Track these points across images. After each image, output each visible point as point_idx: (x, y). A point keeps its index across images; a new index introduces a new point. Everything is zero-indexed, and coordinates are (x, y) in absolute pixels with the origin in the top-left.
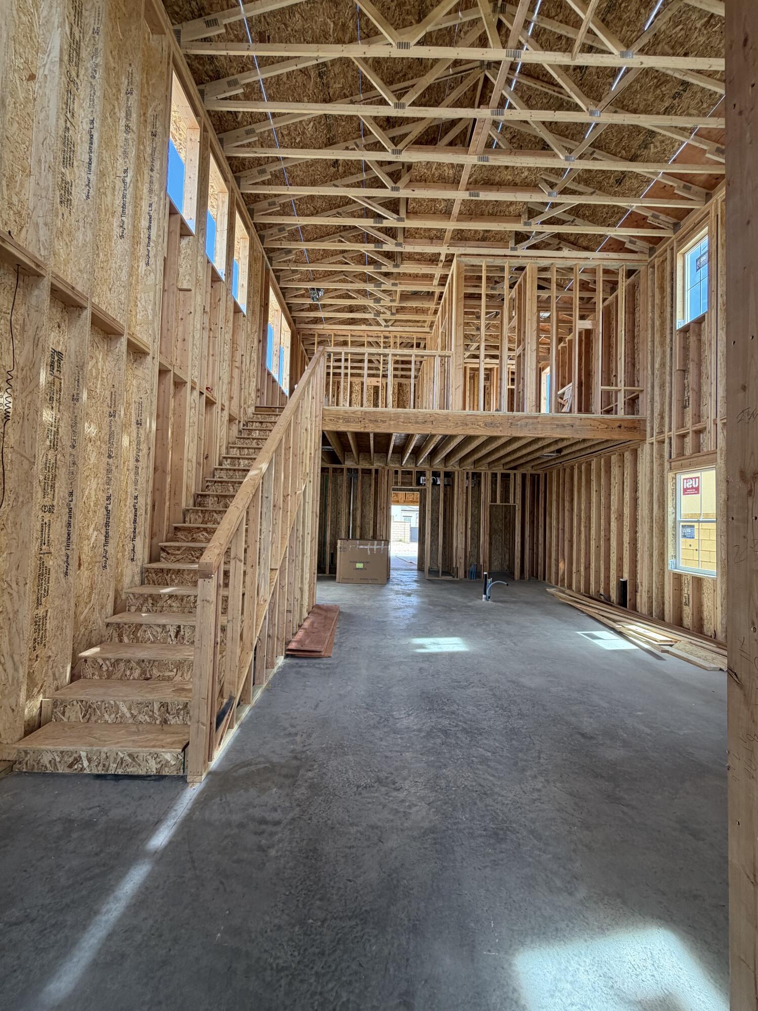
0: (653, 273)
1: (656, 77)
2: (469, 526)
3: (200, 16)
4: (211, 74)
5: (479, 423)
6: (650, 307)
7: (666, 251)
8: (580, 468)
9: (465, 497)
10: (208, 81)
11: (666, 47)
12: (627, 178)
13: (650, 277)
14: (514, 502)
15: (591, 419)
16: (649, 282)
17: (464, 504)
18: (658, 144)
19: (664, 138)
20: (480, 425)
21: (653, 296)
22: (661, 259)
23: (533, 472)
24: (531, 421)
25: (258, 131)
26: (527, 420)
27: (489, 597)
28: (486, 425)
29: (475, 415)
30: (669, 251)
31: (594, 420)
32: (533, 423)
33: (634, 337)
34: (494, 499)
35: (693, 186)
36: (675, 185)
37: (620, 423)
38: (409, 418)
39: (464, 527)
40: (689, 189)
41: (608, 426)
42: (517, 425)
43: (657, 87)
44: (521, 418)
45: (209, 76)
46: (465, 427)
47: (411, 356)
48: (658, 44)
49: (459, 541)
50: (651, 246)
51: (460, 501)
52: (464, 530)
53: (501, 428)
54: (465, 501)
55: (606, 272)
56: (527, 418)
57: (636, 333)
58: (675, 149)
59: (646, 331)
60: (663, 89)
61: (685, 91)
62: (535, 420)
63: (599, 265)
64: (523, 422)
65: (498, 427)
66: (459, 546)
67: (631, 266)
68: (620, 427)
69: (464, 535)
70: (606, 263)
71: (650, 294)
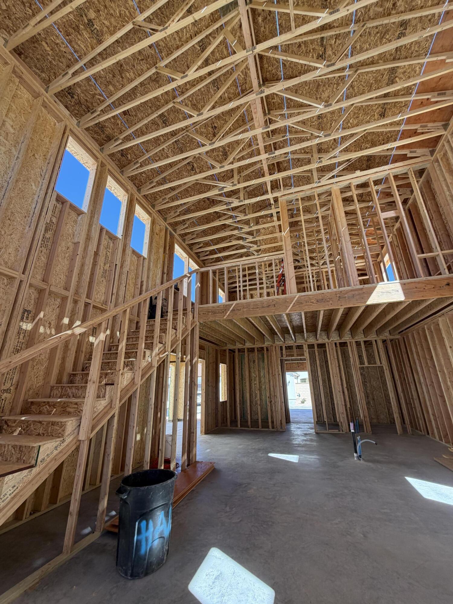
0: (439, 165)
1: (378, 33)
2: (345, 385)
3: (89, 111)
4: (105, 139)
5: (312, 301)
6: (445, 188)
7: (444, 146)
8: (429, 329)
9: (337, 362)
10: (105, 143)
11: (376, 9)
12: (387, 110)
13: (437, 169)
14: (381, 364)
15: (415, 282)
16: (438, 172)
17: (338, 368)
18: (402, 76)
19: (405, 69)
20: (313, 303)
21: (445, 180)
22: (442, 153)
23: (392, 337)
24: (357, 292)
25: (140, 162)
26: (353, 293)
27: (360, 456)
28: (317, 301)
29: (307, 295)
30: (445, 144)
31: (419, 283)
32: (359, 294)
33: (441, 215)
34: (362, 362)
35: (447, 91)
36: (429, 97)
37: (448, 281)
38: (257, 305)
39: (340, 386)
40: (445, 94)
41: (435, 287)
42: (345, 297)
43: (382, 38)
44: (347, 292)
45: (105, 140)
46: (301, 305)
47: (255, 263)
48: (369, 10)
49: (338, 399)
50: (431, 149)
51: (333, 365)
52: (341, 389)
53: (331, 302)
54: (337, 365)
55: (396, 177)
56: (352, 291)
57: (442, 212)
58: (417, 72)
59: (448, 205)
60: (387, 37)
61: (406, 29)
62: (360, 292)
63: (389, 174)
64: (350, 294)
65: (328, 301)
66: (340, 403)
67: (419, 167)
68: (448, 284)
69: (342, 394)
70: (393, 171)
71: (441, 179)
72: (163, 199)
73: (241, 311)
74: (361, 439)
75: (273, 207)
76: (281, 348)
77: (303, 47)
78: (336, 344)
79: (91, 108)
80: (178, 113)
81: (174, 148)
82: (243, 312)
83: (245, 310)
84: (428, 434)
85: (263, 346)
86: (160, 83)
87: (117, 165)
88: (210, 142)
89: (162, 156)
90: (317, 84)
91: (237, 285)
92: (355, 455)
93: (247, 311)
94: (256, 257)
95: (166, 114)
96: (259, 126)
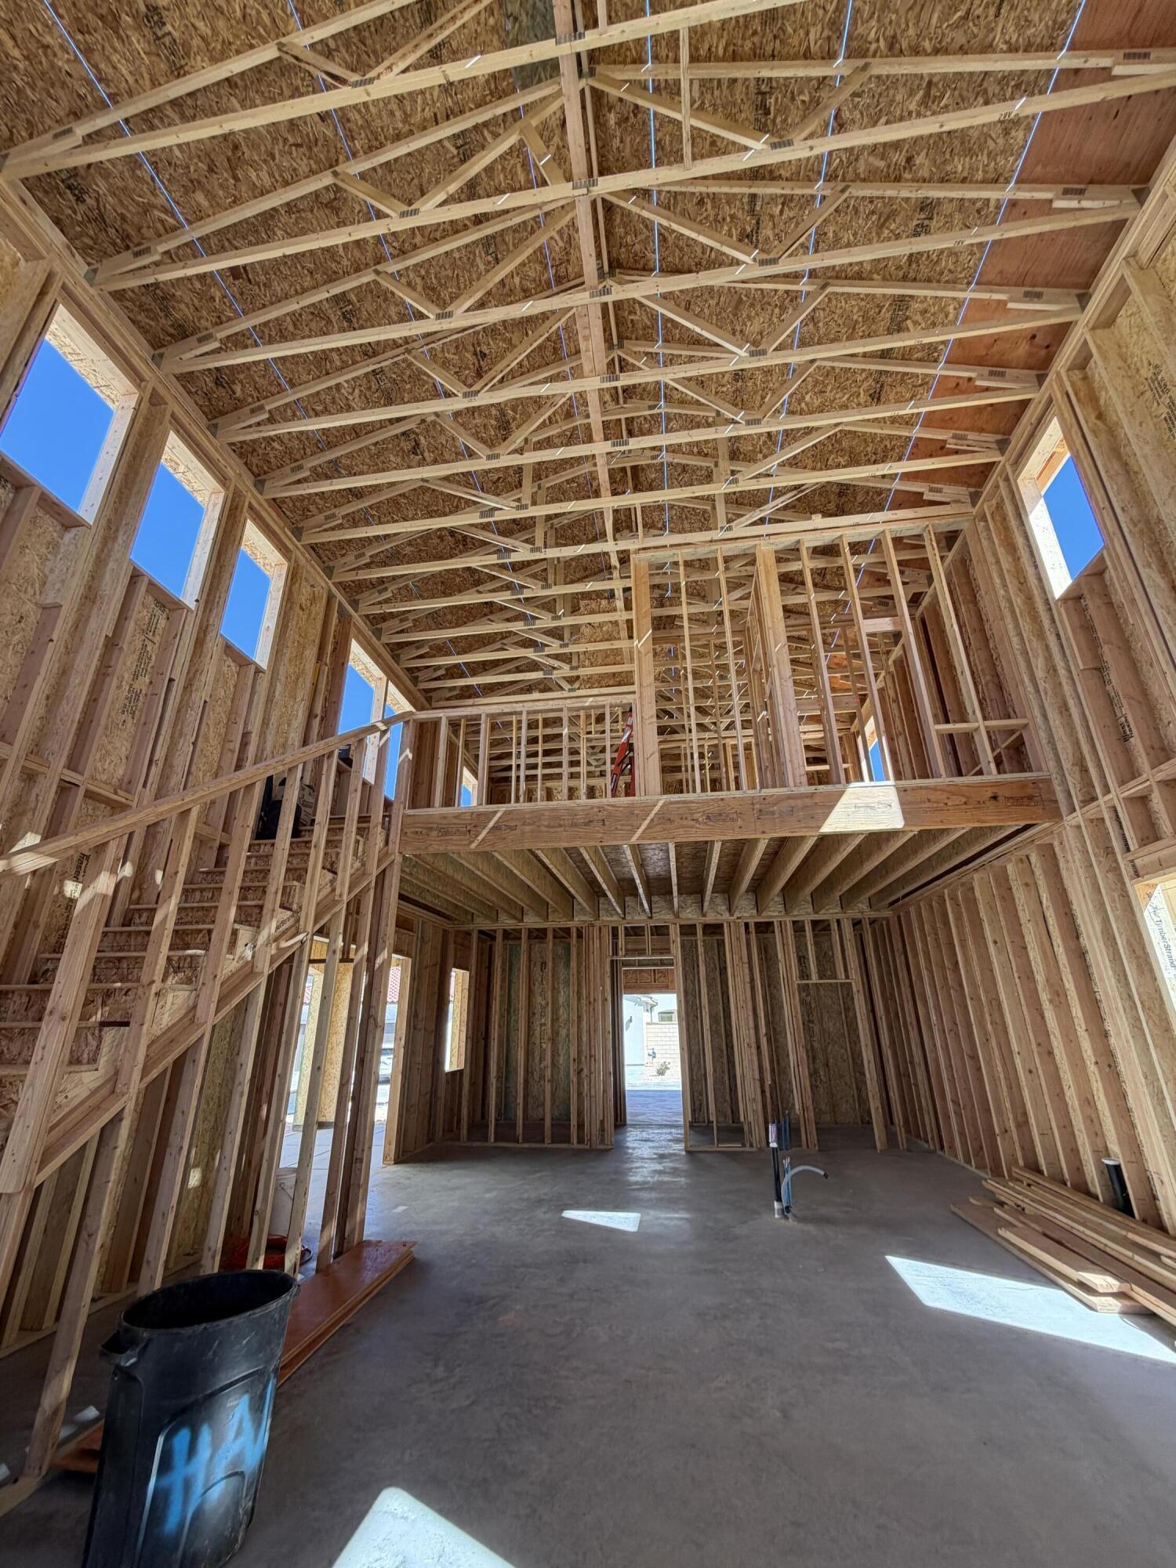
0: (988, 528)
1: (873, 212)
2: (763, 1030)
3: (127, 248)
4: (171, 331)
5: (696, 816)
6: (997, 581)
7: (997, 487)
8: (953, 898)
9: (747, 971)
10: (170, 343)
11: (871, 159)
12: (887, 388)
13: (983, 535)
14: (847, 977)
15: (926, 788)
16: (985, 543)
17: (748, 986)
18: (918, 318)
19: (925, 305)
20: (696, 820)
21: (998, 562)
22: (994, 502)
23: (874, 915)
24: (799, 802)
25: (268, 408)
26: (792, 802)
27: (787, 1208)
28: (708, 818)
29: (684, 802)
30: (1002, 484)
31: (935, 789)
32: (805, 807)
33: (986, 640)
34: (804, 974)
35: (1007, 370)
36: (973, 375)
37: (995, 790)
38: (559, 818)
39: (752, 1032)
40: (1002, 374)
41: (969, 801)
42: (773, 813)
43: (881, 226)
44: (780, 799)
45: (171, 335)
46: (668, 826)
47: (561, 710)
48: (857, 160)
49: (746, 1063)
50: (972, 490)
51: (738, 980)
52: (753, 1040)
53: (740, 822)
54: (748, 979)
55: (898, 541)
56: (789, 797)
57: (989, 633)
58: (951, 317)
59: (1002, 619)
60: (893, 227)
61: (931, 219)
62: (808, 801)
63: (883, 532)
64: (784, 806)
65: (733, 820)
66: (748, 1077)
67: (945, 525)
68: (995, 798)
69: (754, 1050)
70: (894, 526)
71: (991, 559)
72: (327, 518)
73: (518, 832)
74: (793, 1167)
75: (616, 574)
76: (615, 930)
77: (709, 206)
78: (747, 925)
79: (136, 240)
80: (385, 300)
81: (369, 388)
82: (523, 833)
83: (527, 828)
84: (942, 1148)
85: (570, 924)
86: (342, 215)
87: (201, 407)
88: (466, 389)
89: (334, 402)
90: (736, 297)
91: (513, 762)
92: (776, 1205)
93: (532, 832)
94: (565, 694)
95: (353, 298)
96: (594, 372)
